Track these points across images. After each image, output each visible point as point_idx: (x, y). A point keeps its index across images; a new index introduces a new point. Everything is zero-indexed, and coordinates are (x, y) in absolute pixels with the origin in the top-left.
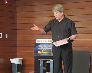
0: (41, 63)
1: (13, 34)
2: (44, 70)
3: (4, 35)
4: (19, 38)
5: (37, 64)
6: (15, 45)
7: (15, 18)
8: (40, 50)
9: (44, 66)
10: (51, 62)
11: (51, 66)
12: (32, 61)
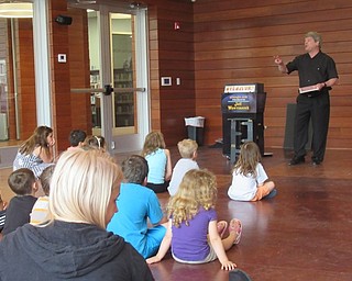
0: (233, 126)
1: (189, 79)
2: (237, 136)
3: (174, 81)
4: (198, 84)
5: (227, 126)
6: (193, 97)
7: (191, 52)
8: (230, 104)
9: (237, 130)
10: (249, 123)
11: (250, 130)
12: (218, 121)
